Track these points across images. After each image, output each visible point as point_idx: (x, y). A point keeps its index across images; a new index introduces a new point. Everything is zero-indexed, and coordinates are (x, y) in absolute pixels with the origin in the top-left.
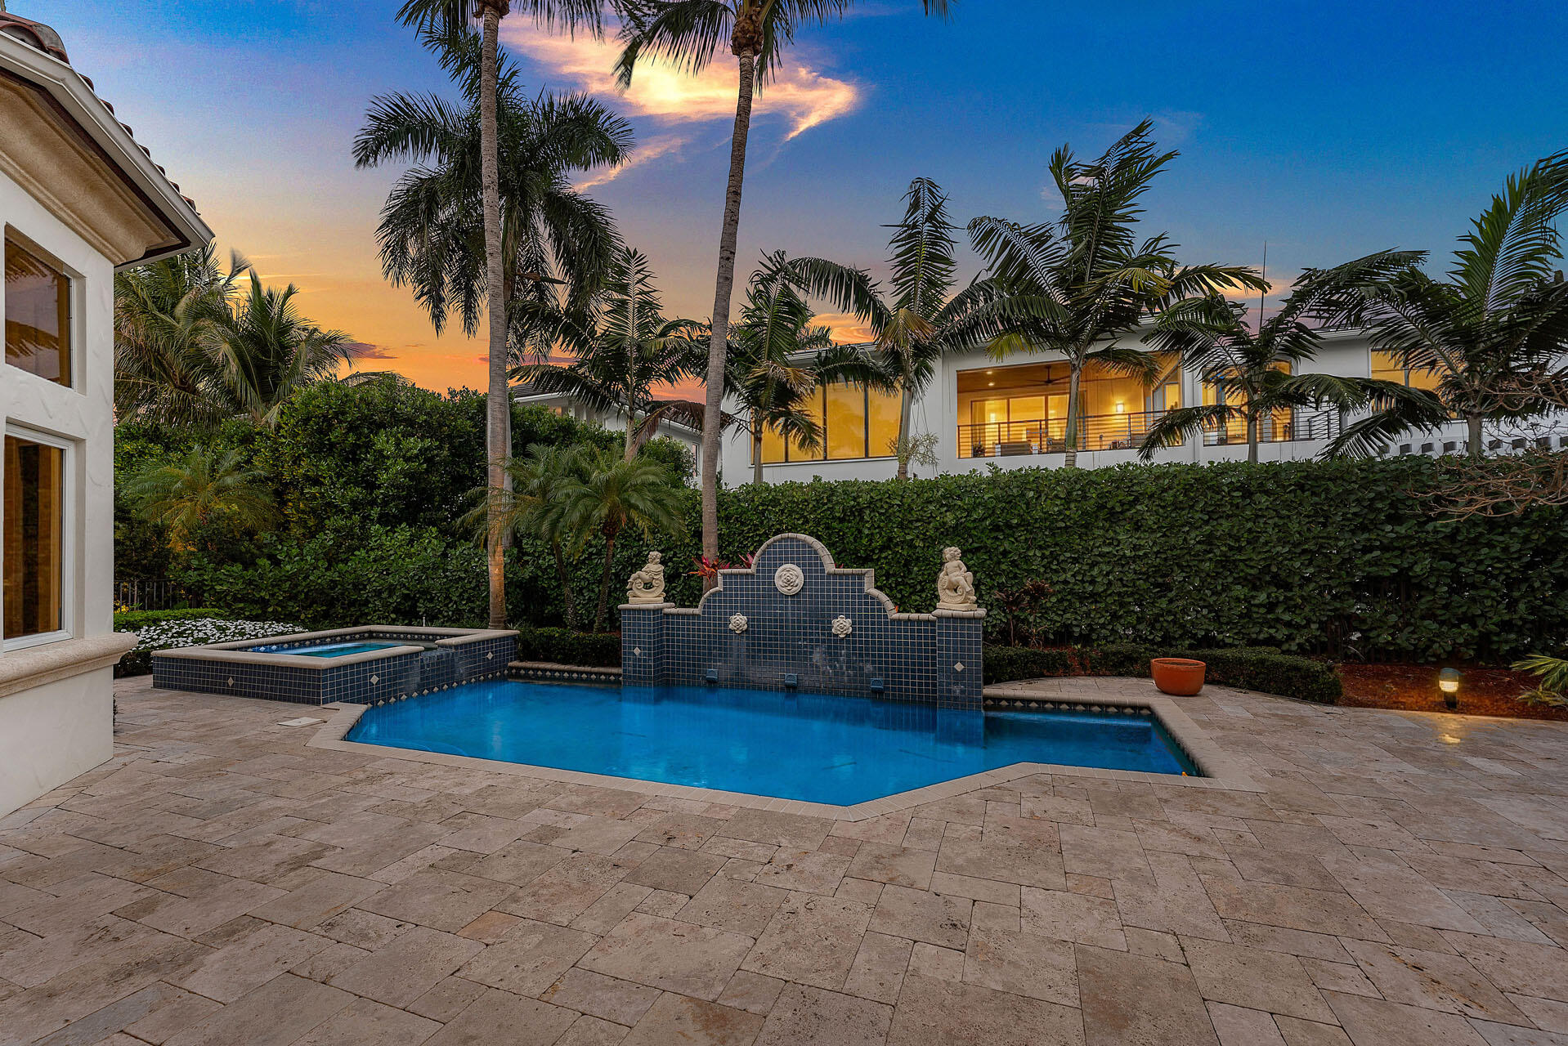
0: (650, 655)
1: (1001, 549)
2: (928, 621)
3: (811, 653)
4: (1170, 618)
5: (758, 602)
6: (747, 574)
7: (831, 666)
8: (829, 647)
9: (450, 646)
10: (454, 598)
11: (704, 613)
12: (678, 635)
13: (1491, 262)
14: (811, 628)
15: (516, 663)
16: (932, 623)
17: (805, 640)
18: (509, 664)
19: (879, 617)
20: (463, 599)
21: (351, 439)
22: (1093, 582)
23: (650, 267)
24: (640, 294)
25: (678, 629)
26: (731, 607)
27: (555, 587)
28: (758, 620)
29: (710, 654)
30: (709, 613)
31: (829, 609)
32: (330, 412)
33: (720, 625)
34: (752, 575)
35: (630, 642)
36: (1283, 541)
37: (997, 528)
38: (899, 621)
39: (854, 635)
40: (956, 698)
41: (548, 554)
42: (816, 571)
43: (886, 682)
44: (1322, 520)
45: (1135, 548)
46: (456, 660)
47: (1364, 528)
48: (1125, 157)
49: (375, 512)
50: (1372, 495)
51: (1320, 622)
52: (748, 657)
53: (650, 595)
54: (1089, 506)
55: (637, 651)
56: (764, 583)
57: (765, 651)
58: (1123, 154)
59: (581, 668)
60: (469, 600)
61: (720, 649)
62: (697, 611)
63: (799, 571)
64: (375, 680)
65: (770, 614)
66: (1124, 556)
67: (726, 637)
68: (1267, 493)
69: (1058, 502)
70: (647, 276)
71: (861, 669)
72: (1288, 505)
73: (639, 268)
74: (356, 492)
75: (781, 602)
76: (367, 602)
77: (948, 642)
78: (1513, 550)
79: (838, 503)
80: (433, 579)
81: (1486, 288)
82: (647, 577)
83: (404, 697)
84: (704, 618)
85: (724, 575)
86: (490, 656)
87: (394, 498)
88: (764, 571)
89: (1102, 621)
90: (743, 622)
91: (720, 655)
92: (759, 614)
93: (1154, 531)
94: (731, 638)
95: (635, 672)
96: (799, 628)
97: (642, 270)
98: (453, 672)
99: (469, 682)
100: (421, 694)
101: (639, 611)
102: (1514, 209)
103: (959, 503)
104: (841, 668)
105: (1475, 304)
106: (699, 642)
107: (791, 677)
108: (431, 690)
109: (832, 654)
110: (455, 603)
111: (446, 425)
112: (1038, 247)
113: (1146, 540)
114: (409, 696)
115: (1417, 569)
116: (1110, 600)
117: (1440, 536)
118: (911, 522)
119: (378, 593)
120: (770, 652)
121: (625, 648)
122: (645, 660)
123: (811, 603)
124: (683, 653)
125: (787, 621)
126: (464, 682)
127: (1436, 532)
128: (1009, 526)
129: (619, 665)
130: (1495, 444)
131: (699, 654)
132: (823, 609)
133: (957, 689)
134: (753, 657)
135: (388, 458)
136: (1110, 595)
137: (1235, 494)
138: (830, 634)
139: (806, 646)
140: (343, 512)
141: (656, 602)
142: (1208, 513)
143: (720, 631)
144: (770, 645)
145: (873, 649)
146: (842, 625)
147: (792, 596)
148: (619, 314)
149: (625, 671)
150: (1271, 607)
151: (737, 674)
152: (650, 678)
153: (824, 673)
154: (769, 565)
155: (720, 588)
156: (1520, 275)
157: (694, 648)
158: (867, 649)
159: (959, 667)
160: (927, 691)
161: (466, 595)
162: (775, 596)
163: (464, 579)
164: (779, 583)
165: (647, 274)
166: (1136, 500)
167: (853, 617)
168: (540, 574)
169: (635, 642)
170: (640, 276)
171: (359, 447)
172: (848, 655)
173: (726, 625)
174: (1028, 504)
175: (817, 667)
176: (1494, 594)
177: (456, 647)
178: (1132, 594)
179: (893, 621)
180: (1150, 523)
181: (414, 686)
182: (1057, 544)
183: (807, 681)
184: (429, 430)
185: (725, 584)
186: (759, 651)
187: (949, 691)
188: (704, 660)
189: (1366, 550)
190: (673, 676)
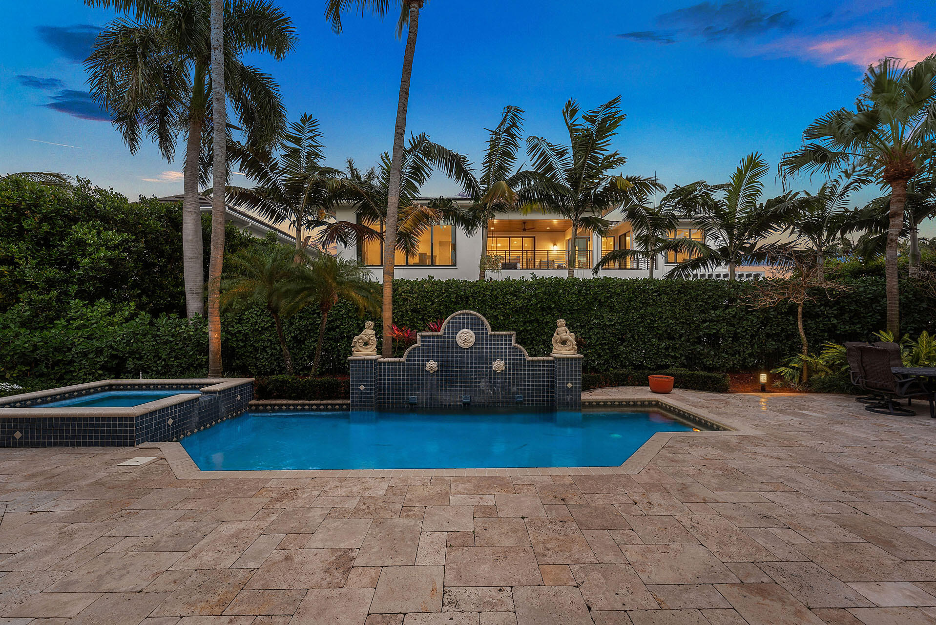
0: (372, 390)
1: (545, 321)
2: (548, 361)
3: (479, 382)
4: (624, 356)
5: (445, 353)
6: (438, 336)
7: (491, 390)
8: (491, 378)
9: (215, 392)
10: (164, 357)
11: (407, 361)
12: (388, 376)
13: (738, 195)
14: (479, 367)
15: (253, 402)
16: (551, 362)
17: (475, 375)
18: (250, 403)
19: (521, 359)
20: (172, 357)
21: (46, 227)
22: (590, 338)
23: (320, 129)
24: (310, 146)
25: (388, 372)
26: (426, 357)
27: (242, 347)
28: (445, 364)
29: (411, 387)
30: (411, 361)
31: (491, 356)
32: (23, 203)
33: (419, 368)
34: (441, 336)
35: (356, 382)
36: (673, 318)
37: (543, 309)
38: (532, 361)
39: (506, 371)
40: (568, 403)
41: (236, 323)
42: (483, 333)
43: (525, 397)
44: (688, 308)
45: (610, 320)
46: (220, 402)
47: (703, 312)
48: (606, 116)
49: (74, 289)
50: (707, 297)
51: (686, 356)
52: (438, 387)
53: (368, 350)
54: (589, 298)
55: (362, 388)
56: (449, 341)
57: (449, 383)
58: (606, 114)
59: (312, 402)
60: (176, 358)
61: (419, 383)
62: (402, 360)
63: (472, 333)
64: (170, 422)
65: (453, 360)
66: (605, 325)
67: (422, 376)
68: (667, 294)
69: (574, 296)
70: (316, 135)
71: (510, 390)
72: (675, 301)
73: (311, 129)
74: (52, 272)
75: (460, 352)
76: (72, 362)
77: (564, 372)
78: (754, 322)
79: (453, 293)
80: (142, 342)
81: (736, 206)
82: (366, 338)
83: (189, 433)
84: (407, 364)
85: (422, 337)
86: (239, 398)
87: (90, 278)
88: (449, 334)
89: (593, 358)
90: (435, 366)
91: (419, 387)
92: (445, 360)
93: (618, 312)
94: (426, 375)
95: (360, 401)
96: (471, 367)
97: (314, 130)
98: (218, 411)
99: (227, 418)
100: (199, 430)
101: (360, 360)
102: (746, 173)
103: (523, 295)
104: (498, 390)
105: (732, 213)
106: (403, 379)
107: (465, 397)
108: (205, 426)
109: (492, 383)
110: (164, 360)
111: (140, 224)
112: (560, 157)
113: (615, 318)
114: (192, 432)
115: (722, 330)
116: (597, 348)
117: (731, 315)
118: (497, 305)
119: (85, 354)
120: (453, 383)
121: (352, 386)
122: (368, 393)
123: (479, 352)
124: (392, 387)
125: (464, 364)
126: (225, 418)
127: (729, 313)
128: (549, 307)
129: (348, 398)
130: (741, 276)
131: (404, 387)
132: (487, 356)
133: (568, 398)
134: (442, 387)
135: (90, 245)
136: (598, 345)
137: (654, 294)
138: (491, 371)
139: (476, 379)
140: (37, 288)
141: (372, 355)
142: (643, 303)
143: (419, 372)
144: (453, 379)
145: (517, 378)
146: (499, 365)
147: (467, 349)
148: (293, 158)
149: (352, 401)
150: (667, 349)
151: (430, 398)
152: (372, 405)
153: (487, 393)
154: (452, 330)
155: (418, 344)
156: (748, 202)
157: (400, 383)
158: (513, 378)
159: (570, 385)
160: (547, 400)
161: (174, 354)
162: (456, 349)
163: (171, 342)
164: (459, 341)
165: (318, 134)
166: (611, 297)
167: (506, 360)
168: (230, 337)
169: (360, 382)
170: (311, 134)
171: (53, 235)
172: (502, 382)
173: (423, 368)
174: (559, 296)
175: (483, 390)
176: (747, 341)
177: (221, 392)
178: (608, 344)
179: (529, 362)
180: (617, 307)
181: (195, 424)
182: (573, 318)
183: (477, 399)
184: (123, 226)
185: (422, 342)
186: (445, 383)
187: (564, 399)
188: (407, 391)
189: (705, 321)
190: (385, 402)
